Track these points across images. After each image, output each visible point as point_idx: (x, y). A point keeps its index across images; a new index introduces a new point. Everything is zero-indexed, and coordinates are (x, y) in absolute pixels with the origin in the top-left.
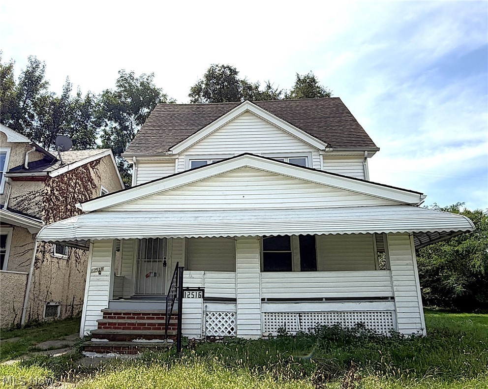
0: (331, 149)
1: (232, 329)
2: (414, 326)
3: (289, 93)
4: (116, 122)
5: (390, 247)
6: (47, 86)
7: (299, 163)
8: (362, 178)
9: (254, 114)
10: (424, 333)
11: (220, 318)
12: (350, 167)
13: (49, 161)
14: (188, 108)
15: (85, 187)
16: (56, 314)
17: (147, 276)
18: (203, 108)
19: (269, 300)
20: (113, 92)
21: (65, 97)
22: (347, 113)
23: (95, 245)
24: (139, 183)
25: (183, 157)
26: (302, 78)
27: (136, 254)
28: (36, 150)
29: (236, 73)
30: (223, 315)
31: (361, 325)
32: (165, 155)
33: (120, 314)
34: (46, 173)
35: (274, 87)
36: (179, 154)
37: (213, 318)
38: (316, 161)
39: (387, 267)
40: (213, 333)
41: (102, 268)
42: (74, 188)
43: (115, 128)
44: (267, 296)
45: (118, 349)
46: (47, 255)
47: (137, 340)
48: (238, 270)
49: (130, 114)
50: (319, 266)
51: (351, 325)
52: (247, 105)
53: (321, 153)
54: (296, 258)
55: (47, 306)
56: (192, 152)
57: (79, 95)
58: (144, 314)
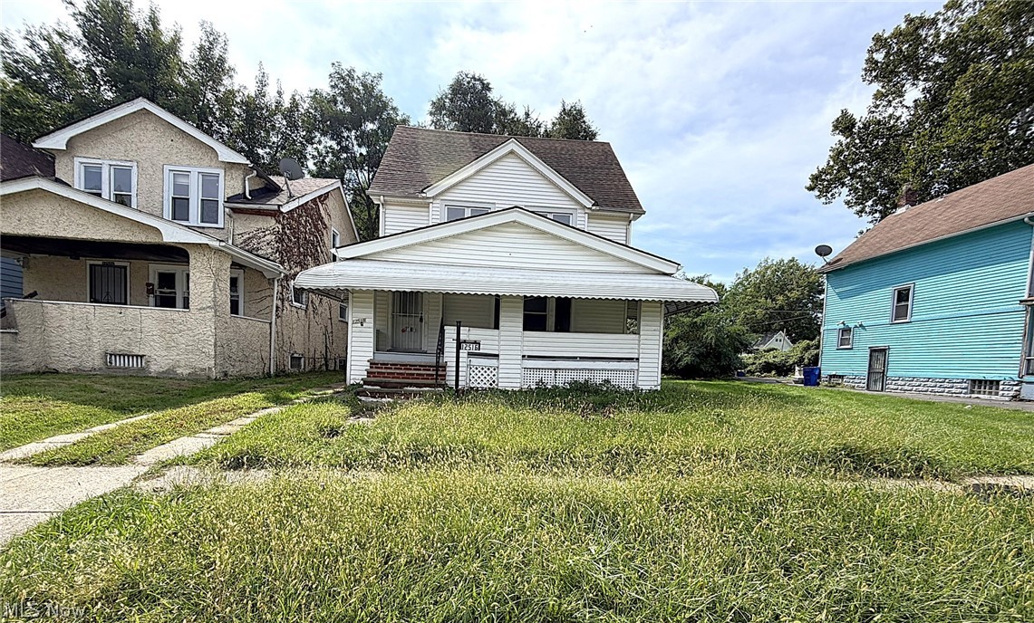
0: (598, 208)
1: (494, 382)
2: (652, 383)
3: (550, 126)
4: (332, 139)
5: (642, 314)
6: (232, 73)
7: (562, 220)
8: (624, 243)
9: (519, 157)
10: (659, 388)
11: (482, 372)
12: (613, 230)
13: (273, 190)
14: (435, 136)
15: (316, 227)
16: (299, 366)
17: (403, 331)
18: (454, 138)
19: (529, 356)
20: (324, 94)
21: (261, 94)
22: (616, 164)
23: (355, 295)
24: (389, 232)
25: (438, 201)
26: (568, 108)
27: (391, 308)
28: (257, 175)
29: (489, 89)
30: (486, 369)
31: (607, 381)
32: (417, 198)
33: (387, 364)
34: (276, 207)
35: (533, 116)
36: (433, 198)
37: (476, 371)
38: (580, 220)
39: (637, 333)
40: (476, 385)
41: (364, 320)
42: (305, 227)
43: (330, 147)
44: (527, 353)
45: (391, 395)
46: (286, 304)
47: (409, 388)
48: (501, 328)
49: (350, 130)
50: (572, 328)
51: (599, 381)
52: (513, 145)
53: (587, 211)
54: (551, 321)
55: (292, 358)
56: (448, 196)
57: (279, 93)
58: (410, 365)
